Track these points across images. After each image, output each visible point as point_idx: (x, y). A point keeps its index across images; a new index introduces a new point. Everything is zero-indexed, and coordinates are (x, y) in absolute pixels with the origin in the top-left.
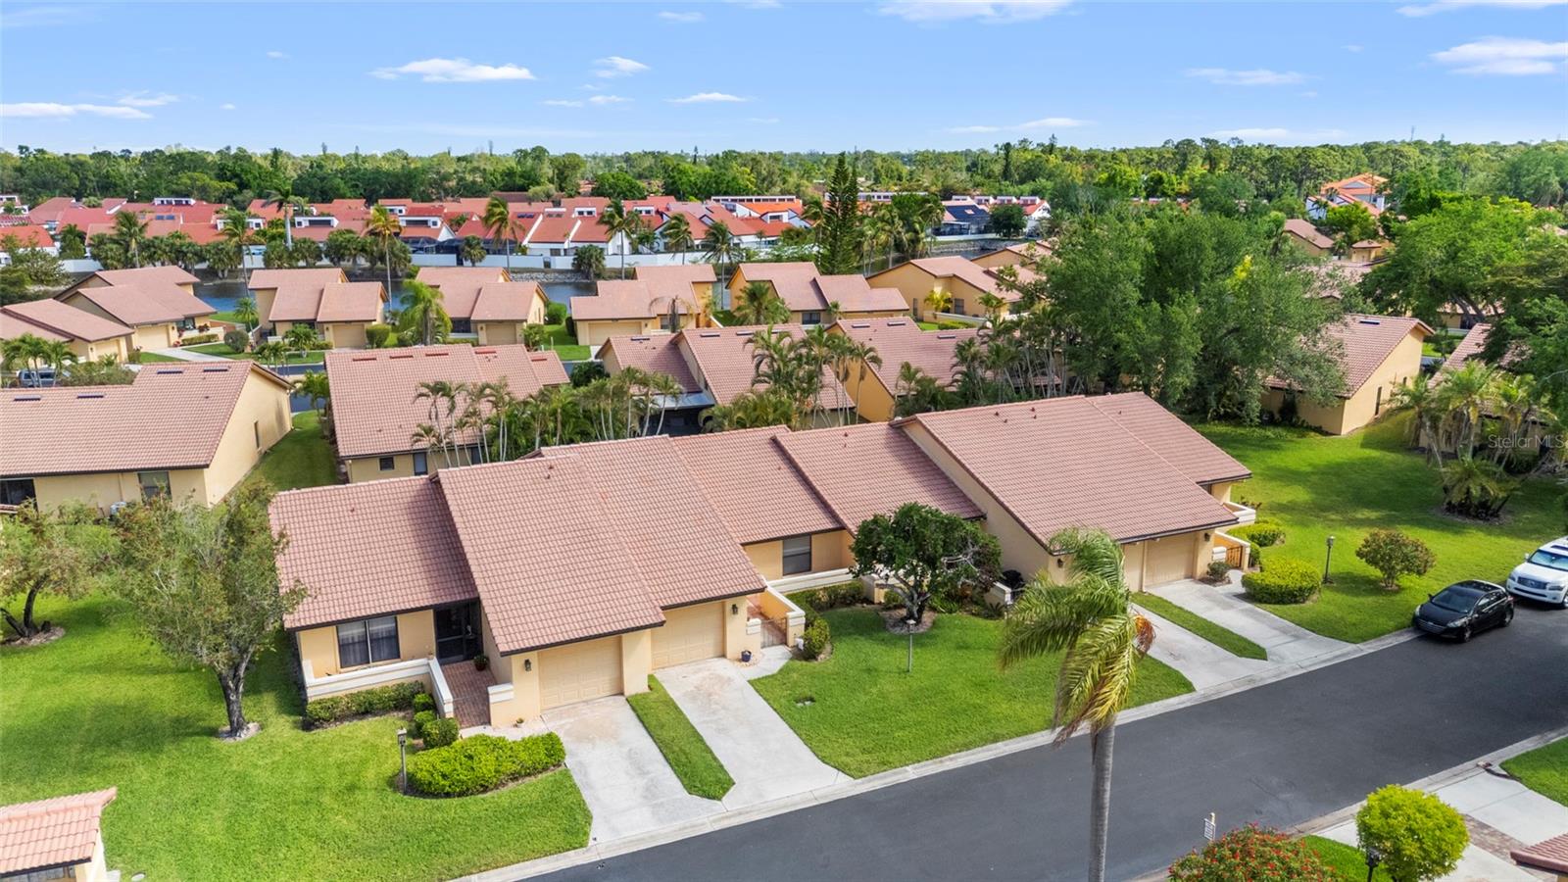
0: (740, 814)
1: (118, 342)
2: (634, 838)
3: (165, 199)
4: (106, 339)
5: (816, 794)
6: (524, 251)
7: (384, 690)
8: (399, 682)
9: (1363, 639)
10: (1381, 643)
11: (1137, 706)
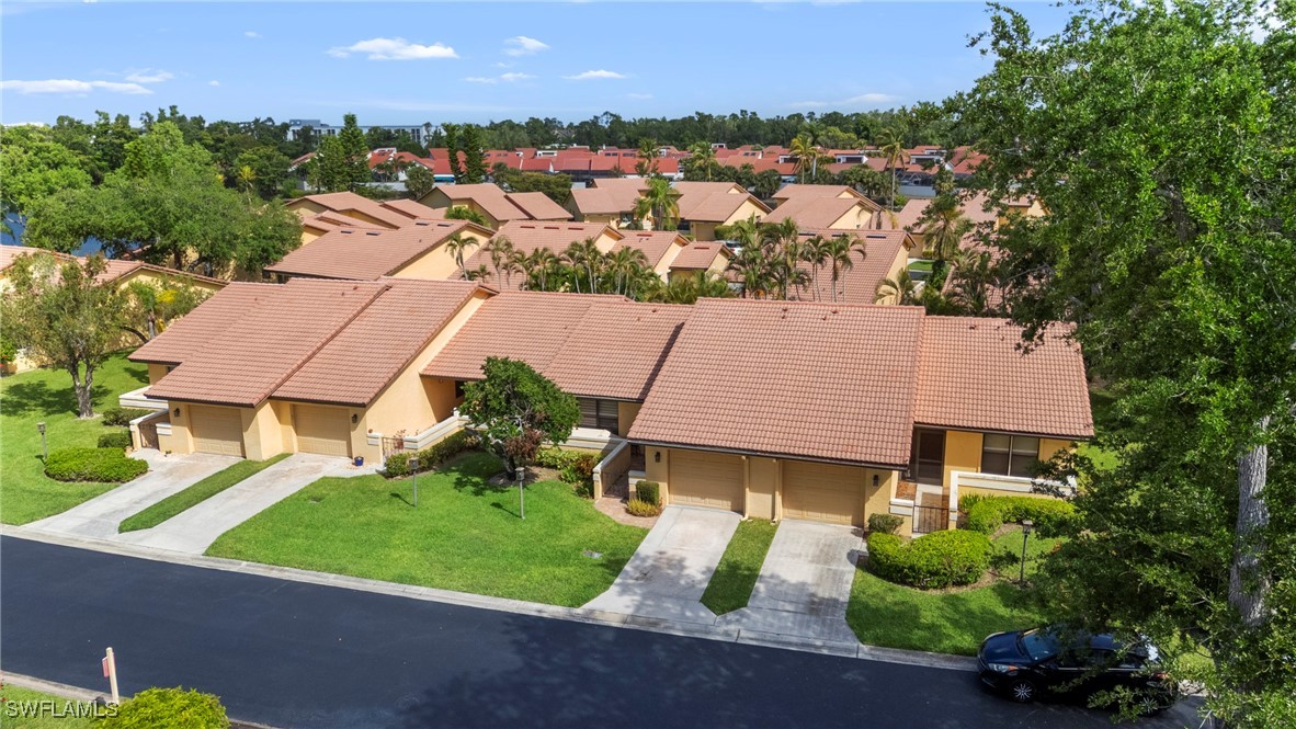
10: (904, 656)
11: (497, 595)
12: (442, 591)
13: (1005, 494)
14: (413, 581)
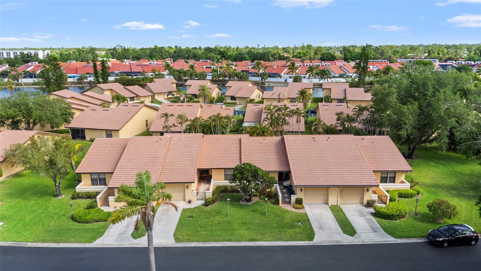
0: (136, 244)
1: (149, 97)
2: (105, 244)
3: (202, 60)
4: (145, 96)
5: (161, 244)
6: (281, 77)
7: (93, 192)
8: (97, 191)
9: (401, 237)
10: (408, 240)
11: (286, 241)
12: (268, 242)
13: (393, 189)
14: (256, 240)
